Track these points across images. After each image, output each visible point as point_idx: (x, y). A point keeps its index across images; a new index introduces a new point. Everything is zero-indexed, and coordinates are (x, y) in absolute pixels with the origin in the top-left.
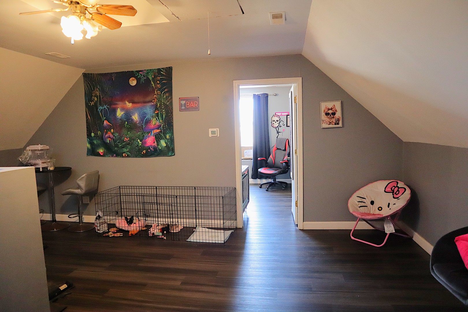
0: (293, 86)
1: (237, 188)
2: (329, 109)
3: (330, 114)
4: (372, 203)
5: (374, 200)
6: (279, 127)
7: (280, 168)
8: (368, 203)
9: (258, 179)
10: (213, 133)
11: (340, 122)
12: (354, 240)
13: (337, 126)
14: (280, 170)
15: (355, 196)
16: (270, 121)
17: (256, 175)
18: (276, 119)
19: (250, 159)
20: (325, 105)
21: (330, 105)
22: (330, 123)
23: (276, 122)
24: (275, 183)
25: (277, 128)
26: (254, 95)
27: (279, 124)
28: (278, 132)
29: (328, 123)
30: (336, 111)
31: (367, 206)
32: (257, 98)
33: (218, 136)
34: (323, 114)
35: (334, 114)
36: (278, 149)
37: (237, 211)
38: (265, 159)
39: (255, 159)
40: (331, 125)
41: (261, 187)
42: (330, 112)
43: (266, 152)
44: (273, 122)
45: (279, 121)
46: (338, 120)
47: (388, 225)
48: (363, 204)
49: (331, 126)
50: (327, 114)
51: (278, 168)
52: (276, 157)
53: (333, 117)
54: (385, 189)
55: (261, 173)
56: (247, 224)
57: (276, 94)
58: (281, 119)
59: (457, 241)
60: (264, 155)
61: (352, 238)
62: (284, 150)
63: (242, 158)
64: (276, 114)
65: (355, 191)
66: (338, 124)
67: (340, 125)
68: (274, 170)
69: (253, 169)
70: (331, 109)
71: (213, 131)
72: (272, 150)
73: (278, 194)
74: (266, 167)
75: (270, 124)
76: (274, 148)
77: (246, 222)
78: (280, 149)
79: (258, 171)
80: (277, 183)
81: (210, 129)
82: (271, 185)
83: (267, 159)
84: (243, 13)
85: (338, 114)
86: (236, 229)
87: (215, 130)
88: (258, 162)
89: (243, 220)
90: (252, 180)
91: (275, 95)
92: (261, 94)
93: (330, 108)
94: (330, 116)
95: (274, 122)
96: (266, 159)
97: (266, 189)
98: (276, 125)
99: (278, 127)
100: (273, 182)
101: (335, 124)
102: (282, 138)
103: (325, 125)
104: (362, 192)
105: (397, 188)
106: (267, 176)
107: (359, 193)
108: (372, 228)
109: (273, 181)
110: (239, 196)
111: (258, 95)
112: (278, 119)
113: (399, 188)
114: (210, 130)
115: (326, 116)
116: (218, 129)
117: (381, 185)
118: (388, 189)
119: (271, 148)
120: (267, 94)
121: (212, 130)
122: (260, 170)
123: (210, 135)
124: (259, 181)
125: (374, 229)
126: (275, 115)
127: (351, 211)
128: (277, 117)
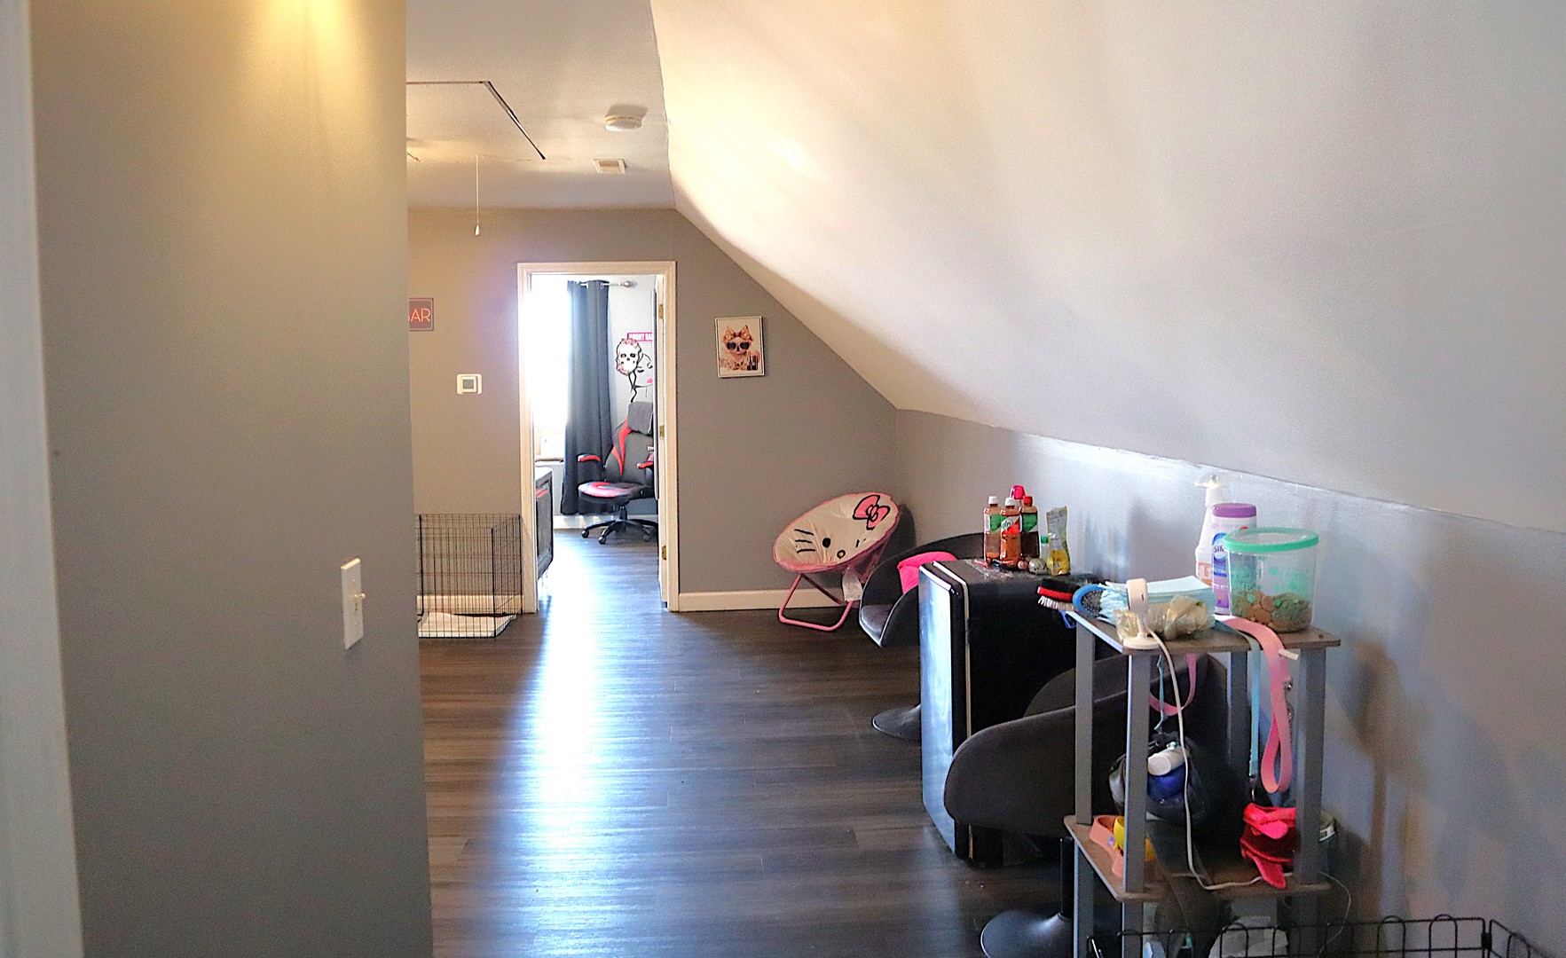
0: (660, 277)
1: (523, 516)
2: (735, 335)
3: (738, 345)
4: (827, 543)
5: (832, 536)
6: (636, 372)
7: (640, 484)
8: (817, 543)
9: (581, 514)
10: (468, 384)
11: (760, 365)
12: (785, 623)
13: (752, 372)
14: (636, 488)
15: (790, 530)
16: (613, 356)
17: (575, 504)
18: (628, 349)
19: (557, 460)
20: (726, 326)
21: (737, 325)
22: (737, 367)
23: (628, 359)
24: (623, 524)
25: (632, 376)
26: (571, 284)
27: (637, 363)
28: (634, 387)
29: (733, 367)
30: (750, 339)
31: (814, 550)
32: (580, 290)
33: (480, 392)
34: (722, 346)
35: (746, 346)
36: (633, 431)
37: (524, 570)
38: (599, 459)
39: (570, 459)
40: (739, 370)
41: (585, 536)
42: (738, 341)
43: (601, 439)
44: (620, 358)
45: (637, 356)
46: (755, 359)
47: (852, 584)
48: (807, 546)
49: (739, 373)
50: (730, 346)
51: (630, 482)
52: (627, 456)
53: (745, 353)
54: (855, 512)
55: (583, 493)
56: (548, 611)
57: (629, 282)
58: (643, 352)
59: (901, 567)
60: (596, 450)
61: (782, 619)
62: (648, 435)
63: (537, 457)
64: (631, 336)
65: (793, 520)
66: (755, 368)
67: (760, 371)
68: (620, 487)
69: (565, 486)
70: (740, 335)
71: (467, 382)
72: (618, 434)
73: (631, 549)
74: (602, 480)
75: (613, 364)
76: (623, 430)
77: (545, 603)
78: (639, 432)
79: (578, 490)
80: (631, 522)
81: (459, 376)
82: (613, 527)
83: (604, 458)
84: (544, 158)
85: (756, 347)
86: (521, 614)
87: (472, 377)
88: (580, 466)
89: (539, 599)
90: (563, 517)
91: (627, 284)
92: (589, 282)
93: (737, 332)
94: (738, 350)
95: (624, 359)
96: (601, 458)
97: (600, 538)
98: (629, 366)
99: (634, 371)
100: (618, 520)
101: (749, 369)
102: (644, 403)
103: (724, 371)
104: (805, 522)
105: (876, 508)
106: (603, 505)
107: (801, 523)
108: (833, 604)
109: (621, 518)
110: (528, 534)
111: (580, 283)
112: (636, 352)
113: (878, 507)
114: (460, 378)
115: (729, 351)
116: (479, 376)
117: (846, 507)
118: (861, 513)
119: (614, 427)
120: (605, 282)
121: (465, 378)
122: (583, 488)
123: (460, 390)
124: (581, 522)
125: (837, 605)
126: (628, 339)
127: (778, 559)
128: (632, 344)
